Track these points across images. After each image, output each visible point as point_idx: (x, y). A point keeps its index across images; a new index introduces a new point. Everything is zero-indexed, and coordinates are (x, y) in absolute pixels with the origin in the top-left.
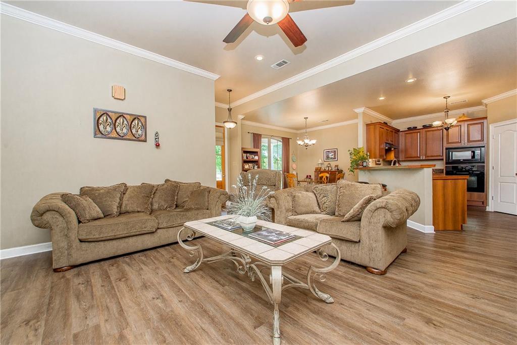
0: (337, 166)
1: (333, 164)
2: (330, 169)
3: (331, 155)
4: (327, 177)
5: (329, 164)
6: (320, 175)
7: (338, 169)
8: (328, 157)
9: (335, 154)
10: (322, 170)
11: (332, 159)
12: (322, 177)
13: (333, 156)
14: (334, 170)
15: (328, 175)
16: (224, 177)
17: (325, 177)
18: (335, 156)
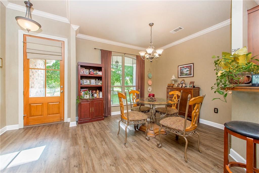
0: (193, 83)
1: (188, 81)
2: (184, 85)
3: (185, 71)
4: (178, 96)
5: (184, 80)
6: (171, 93)
7: (194, 87)
8: (182, 73)
9: (191, 69)
10: (174, 87)
11: (186, 75)
12: (173, 95)
13: (188, 72)
14: (188, 87)
15: (180, 94)
16: (62, 93)
17: (175, 96)
18: (191, 71)
